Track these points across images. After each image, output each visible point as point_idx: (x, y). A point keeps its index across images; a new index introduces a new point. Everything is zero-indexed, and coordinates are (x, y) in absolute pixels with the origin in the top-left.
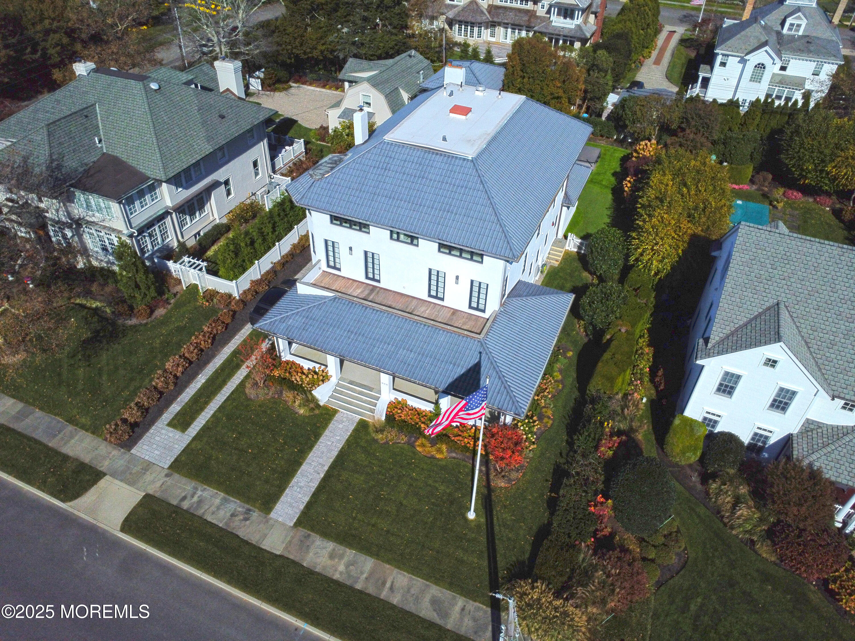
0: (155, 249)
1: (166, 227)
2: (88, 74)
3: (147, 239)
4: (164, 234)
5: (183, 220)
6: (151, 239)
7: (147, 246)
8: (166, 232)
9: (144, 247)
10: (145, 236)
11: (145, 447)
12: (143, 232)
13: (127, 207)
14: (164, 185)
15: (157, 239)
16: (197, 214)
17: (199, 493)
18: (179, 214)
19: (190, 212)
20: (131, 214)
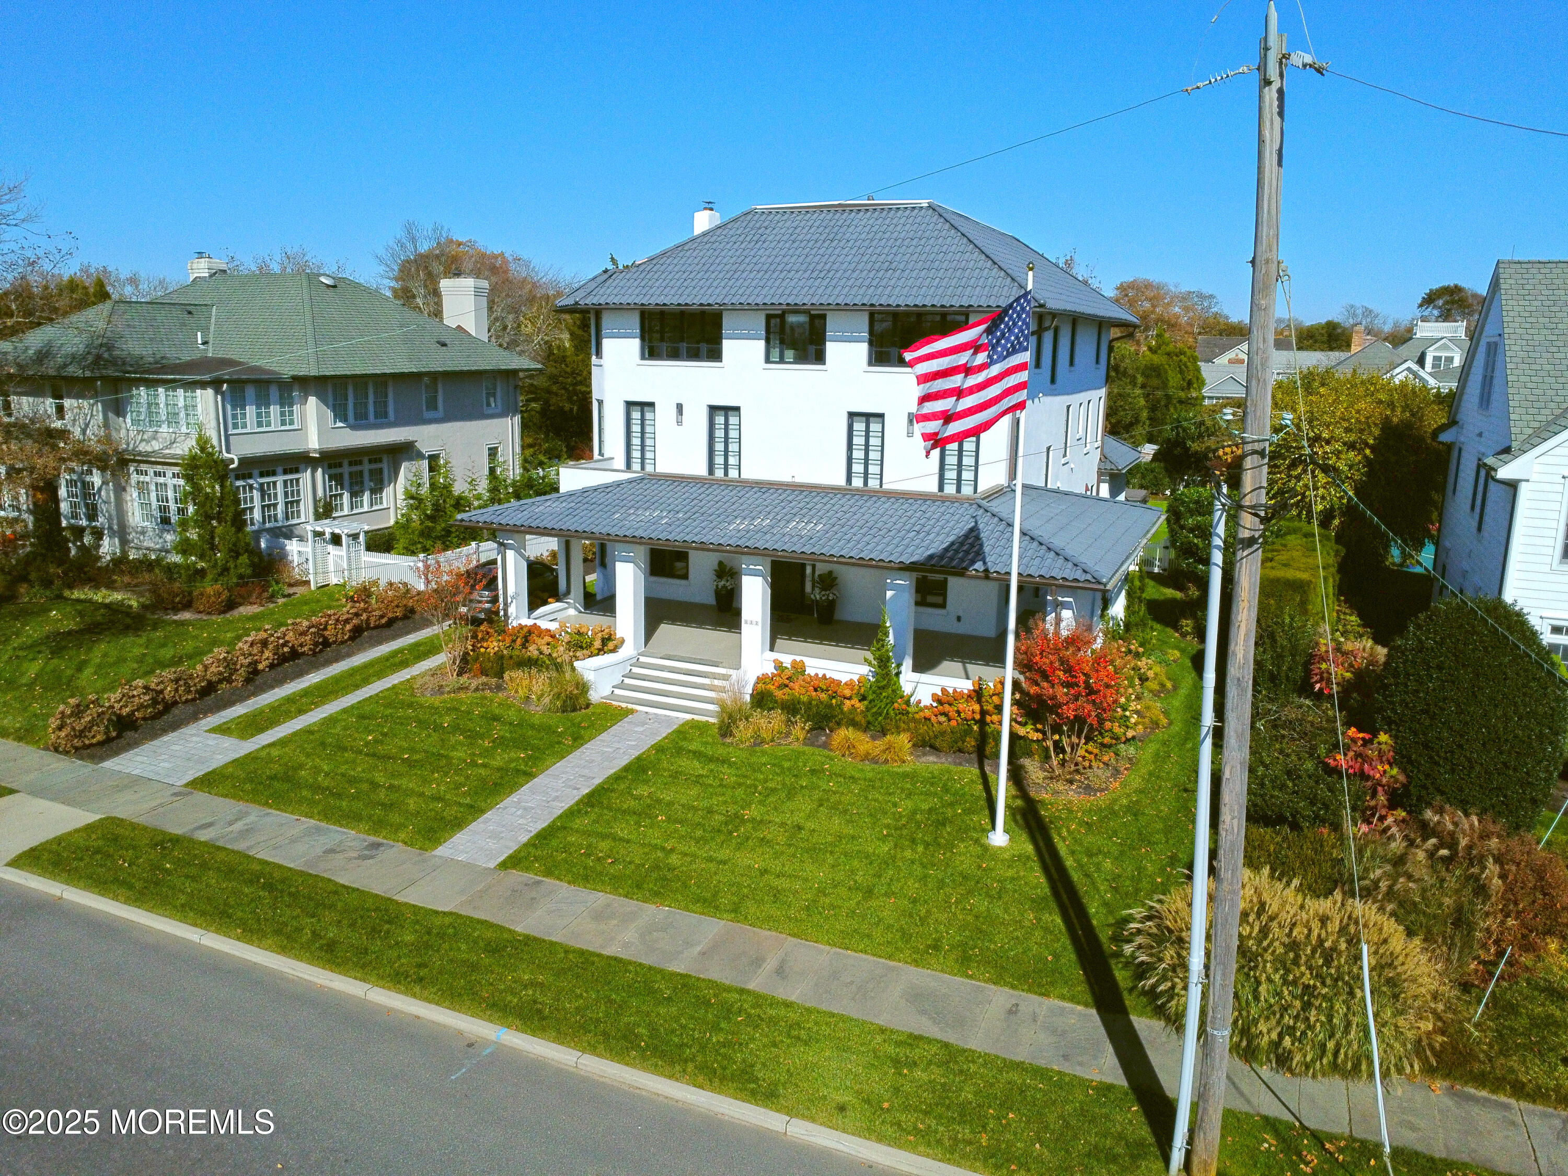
0: (267, 525)
1: (298, 491)
2: (211, 276)
3: (256, 494)
4: (292, 502)
5: (336, 496)
6: (263, 500)
7: (251, 509)
8: (298, 502)
9: (245, 510)
10: (251, 487)
11: (139, 758)
12: (250, 476)
13: (229, 407)
14: (312, 400)
15: (275, 505)
16: (366, 496)
17: (252, 818)
18: (330, 481)
19: (351, 484)
20: (235, 426)
